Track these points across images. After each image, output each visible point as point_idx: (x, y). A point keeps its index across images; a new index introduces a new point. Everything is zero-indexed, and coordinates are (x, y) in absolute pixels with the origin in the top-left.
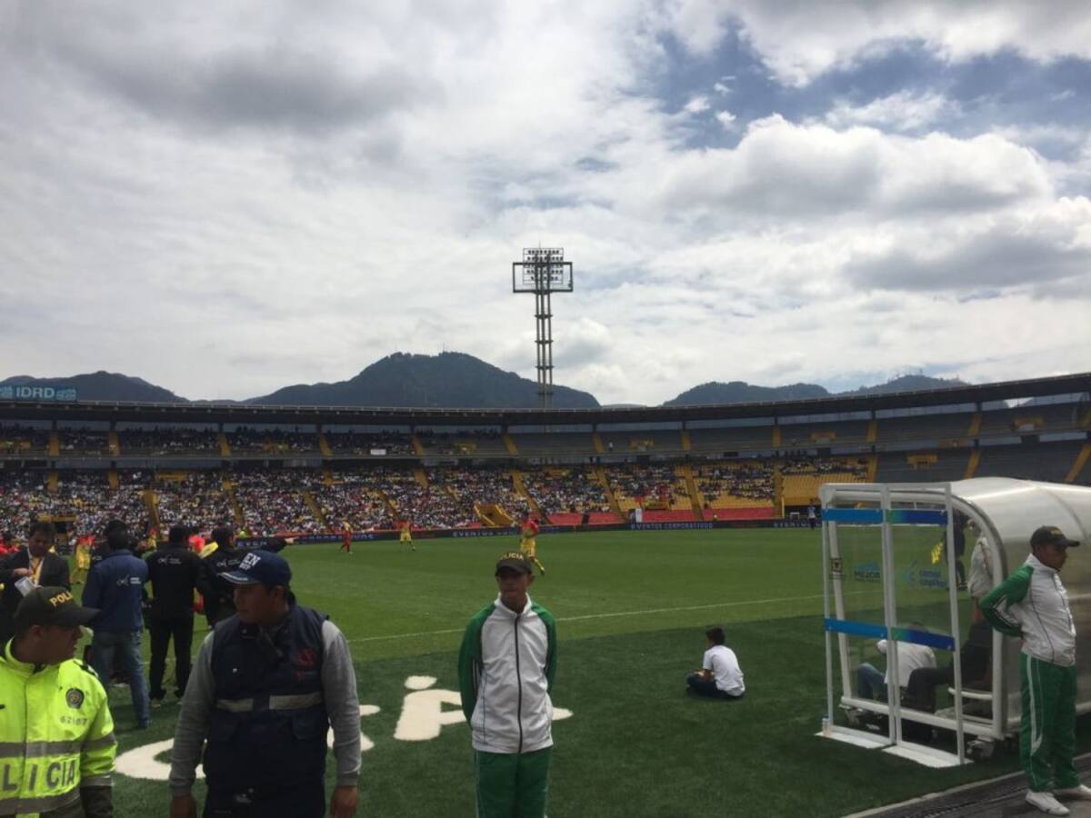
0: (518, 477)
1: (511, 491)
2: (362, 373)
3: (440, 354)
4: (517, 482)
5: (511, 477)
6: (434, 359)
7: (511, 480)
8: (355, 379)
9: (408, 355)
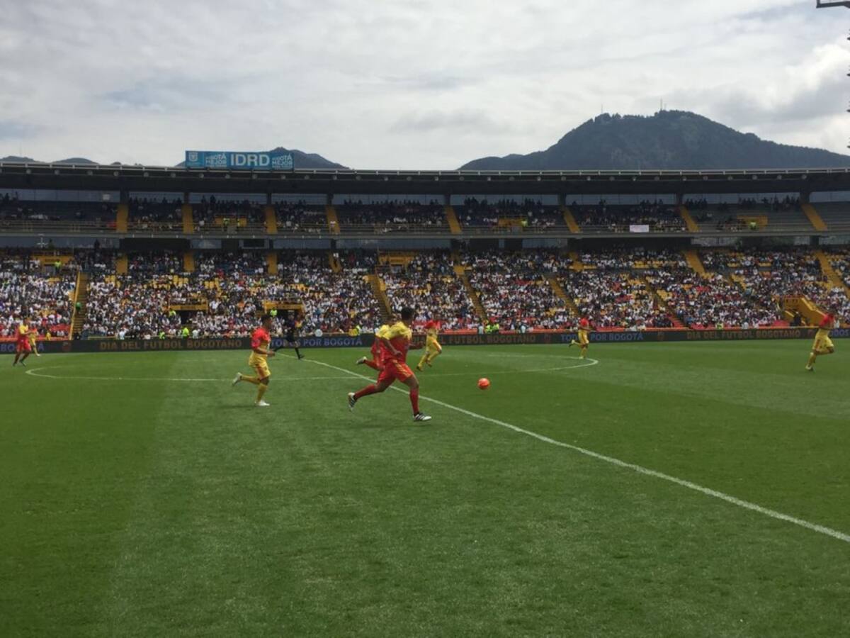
0: (826, 262)
1: (819, 280)
2: (561, 141)
3: (656, 114)
4: (826, 267)
5: (817, 261)
6: (649, 119)
7: (818, 265)
8: (553, 149)
9: (617, 116)
